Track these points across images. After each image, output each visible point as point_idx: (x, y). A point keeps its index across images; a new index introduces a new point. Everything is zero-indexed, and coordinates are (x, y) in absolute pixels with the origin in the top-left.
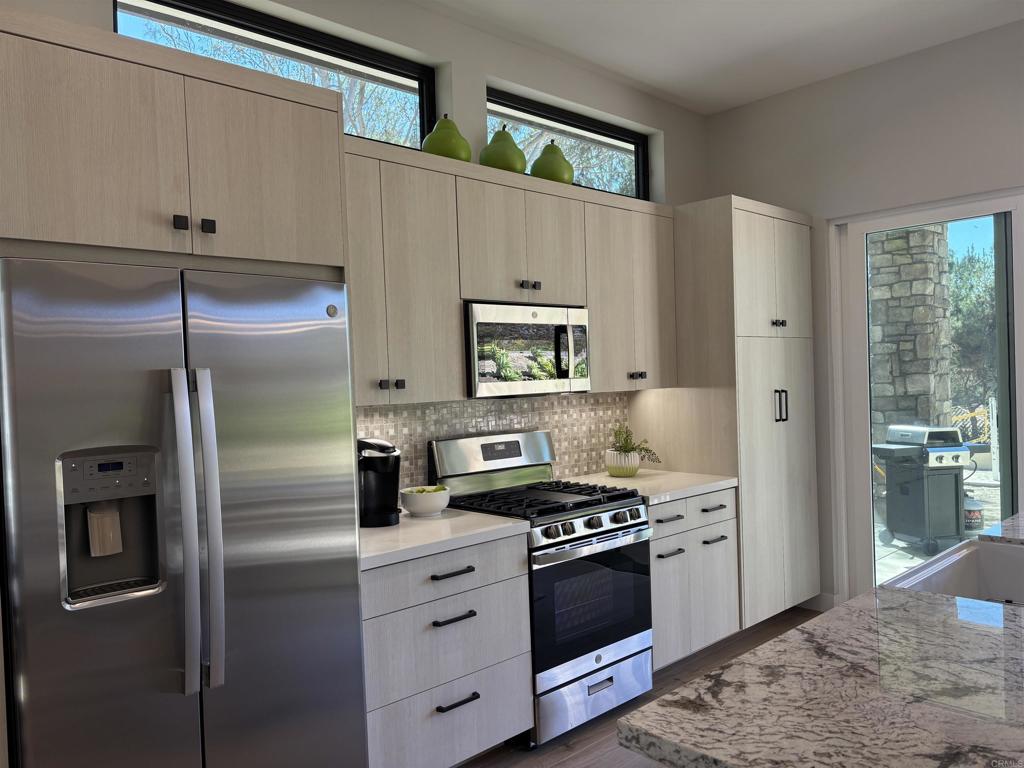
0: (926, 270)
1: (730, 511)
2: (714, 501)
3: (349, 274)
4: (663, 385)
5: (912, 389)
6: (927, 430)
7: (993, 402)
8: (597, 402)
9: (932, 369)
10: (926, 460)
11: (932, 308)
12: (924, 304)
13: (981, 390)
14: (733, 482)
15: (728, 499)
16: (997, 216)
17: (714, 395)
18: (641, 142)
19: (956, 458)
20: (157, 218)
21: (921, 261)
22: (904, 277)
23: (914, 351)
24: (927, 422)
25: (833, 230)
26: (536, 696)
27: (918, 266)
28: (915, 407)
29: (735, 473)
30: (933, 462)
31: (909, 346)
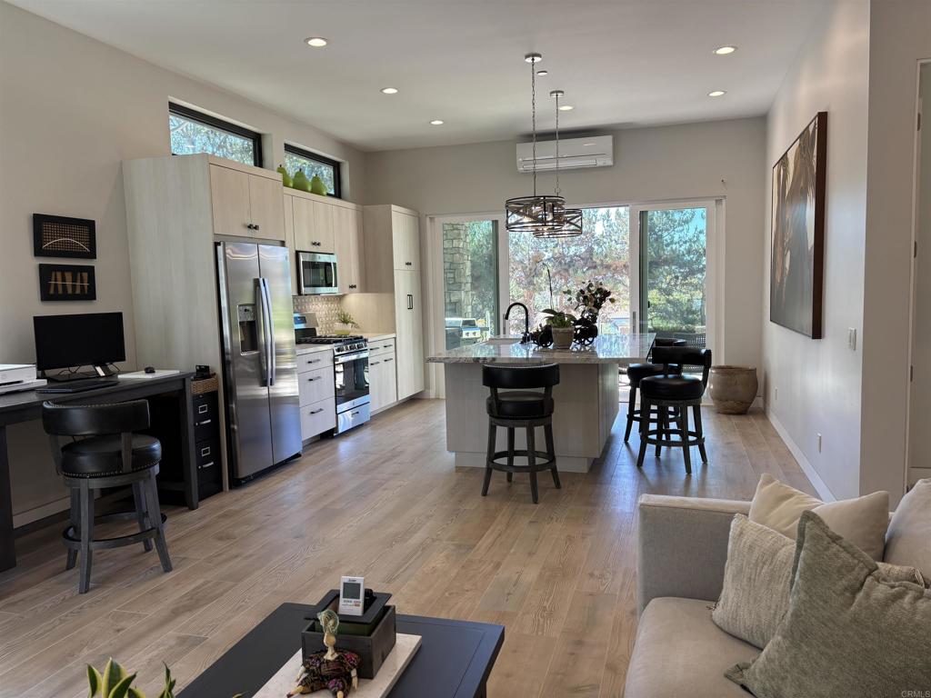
0: (459, 234)
1: (393, 348)
2: (387, 343)
3: (287, 244)
4: (361, 292)
5: (453, 299)
6: (461, 319)
7: (488, 314)
8: (328, 300)
9: (463, 288)
10: (461, 335)
11: (462, 255)
12: (459, 253)
13: (481, 307)
14: (394, 335)
15: (392, 342)
16: (493, 221)
17: (385, 296)
18: (336, 166)
19: (474, 334)
20: (245, 226)
21: (457, 229)
22: (449, 237)
23: (454, 278)
24: (460, 316)
25: (428, 219)
26: (337, 414)
27: (456, 231)
28: (455, 308)
29: (395, 332)
30: (464, 336)
31: (452, 275)
